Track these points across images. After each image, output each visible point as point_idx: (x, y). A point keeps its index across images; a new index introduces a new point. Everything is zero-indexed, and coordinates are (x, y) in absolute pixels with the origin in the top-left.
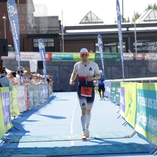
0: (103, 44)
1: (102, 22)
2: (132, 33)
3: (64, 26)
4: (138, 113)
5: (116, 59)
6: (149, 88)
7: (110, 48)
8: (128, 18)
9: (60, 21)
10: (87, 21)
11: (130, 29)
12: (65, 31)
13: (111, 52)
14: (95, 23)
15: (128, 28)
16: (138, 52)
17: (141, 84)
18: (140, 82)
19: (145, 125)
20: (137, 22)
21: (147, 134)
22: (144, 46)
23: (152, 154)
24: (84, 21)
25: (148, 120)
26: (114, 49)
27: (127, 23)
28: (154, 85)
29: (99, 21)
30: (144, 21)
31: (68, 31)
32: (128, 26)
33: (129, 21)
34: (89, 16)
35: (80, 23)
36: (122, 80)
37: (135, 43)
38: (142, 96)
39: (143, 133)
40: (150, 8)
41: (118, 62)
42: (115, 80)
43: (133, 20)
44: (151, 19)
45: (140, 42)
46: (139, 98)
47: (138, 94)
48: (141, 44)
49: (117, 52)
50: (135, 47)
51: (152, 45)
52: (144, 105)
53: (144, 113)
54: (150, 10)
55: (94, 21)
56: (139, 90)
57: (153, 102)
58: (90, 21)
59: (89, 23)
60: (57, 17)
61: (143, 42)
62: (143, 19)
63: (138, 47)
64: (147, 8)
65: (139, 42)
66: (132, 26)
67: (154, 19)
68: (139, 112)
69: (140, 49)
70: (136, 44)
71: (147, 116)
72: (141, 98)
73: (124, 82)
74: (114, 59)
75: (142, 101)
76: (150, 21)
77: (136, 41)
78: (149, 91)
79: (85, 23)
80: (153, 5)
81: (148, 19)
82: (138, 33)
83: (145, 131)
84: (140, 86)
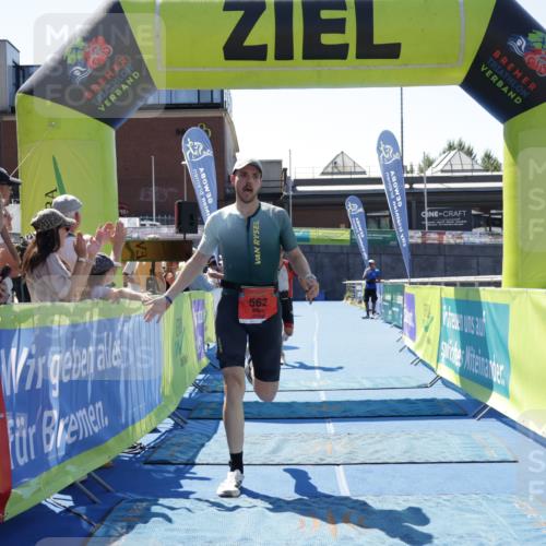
0: (366, 213)
1: (364, 173)
2: (420, 193)
3: (293, 178)
4: (443, 343)
5: (389, 242)
6: (467, 295)
7: (378, 220)
8: (412, 166)
9: (285, 170)
10: (336, 171)
11: (415, 186)
12: (294, 187)
13: (379, 227)
14: (351, 173)
15: (411, 184)
16: (431, 228)
17: (452, 289)
18: (447, 284)
19: (458, 364)
20: (429, 173)
21: (461, 381)
22: (441, 217)
23: (474, 417)
24: (330, 170)
25: (464, 356)
26: (384, 222)
27: (409, 175)
28: (478, 291)
29: (358, 170)
30: (442, 171)
31: (300, 188)
32: (411, 181)
33: (412, 171)
34: (339, 161)
35: (323, 173)
36: (406, 280)
37: (426, 212)
38: (452, 311)
39: (454, 378)
40: (451, 147)
41: (393, 247)
42: (391, 281)
43: (421, 171)
44: (455, 168)
45: (434, 210)
46: (445, 314)
47: (444, 307)
48: (435, 214)
49: (391, 227)
50: (424, 219)
51: (456, 217)
52: (457, 328)
53: (457, 343)
54: (453, 152)
55: (348, 170)
56: (447, 300)
57: (475, 323)
58: (341, 169)
59: (340, 173)
60: (279, 163)
61: (440, 211)
62: (440, 167)
63: (430, 219)
64: (447, 147)
65: (432, 211)
66: (419, 180)
67: (460, 168)
68: (447, 341)
69: (433, 224)
70: (426, 214)
71: (463, 348)
72: (451, 314)
73: (411, 283)
74: (385, 241)
75: (453, 321)
76: (452, 171)
77: (427, 209)
78: (467, 301)
79: (332, 173)
80: (456, 143)
81: (448, 168)
82: (431, 193)
83: (458, 376)
84: (450, 292)
